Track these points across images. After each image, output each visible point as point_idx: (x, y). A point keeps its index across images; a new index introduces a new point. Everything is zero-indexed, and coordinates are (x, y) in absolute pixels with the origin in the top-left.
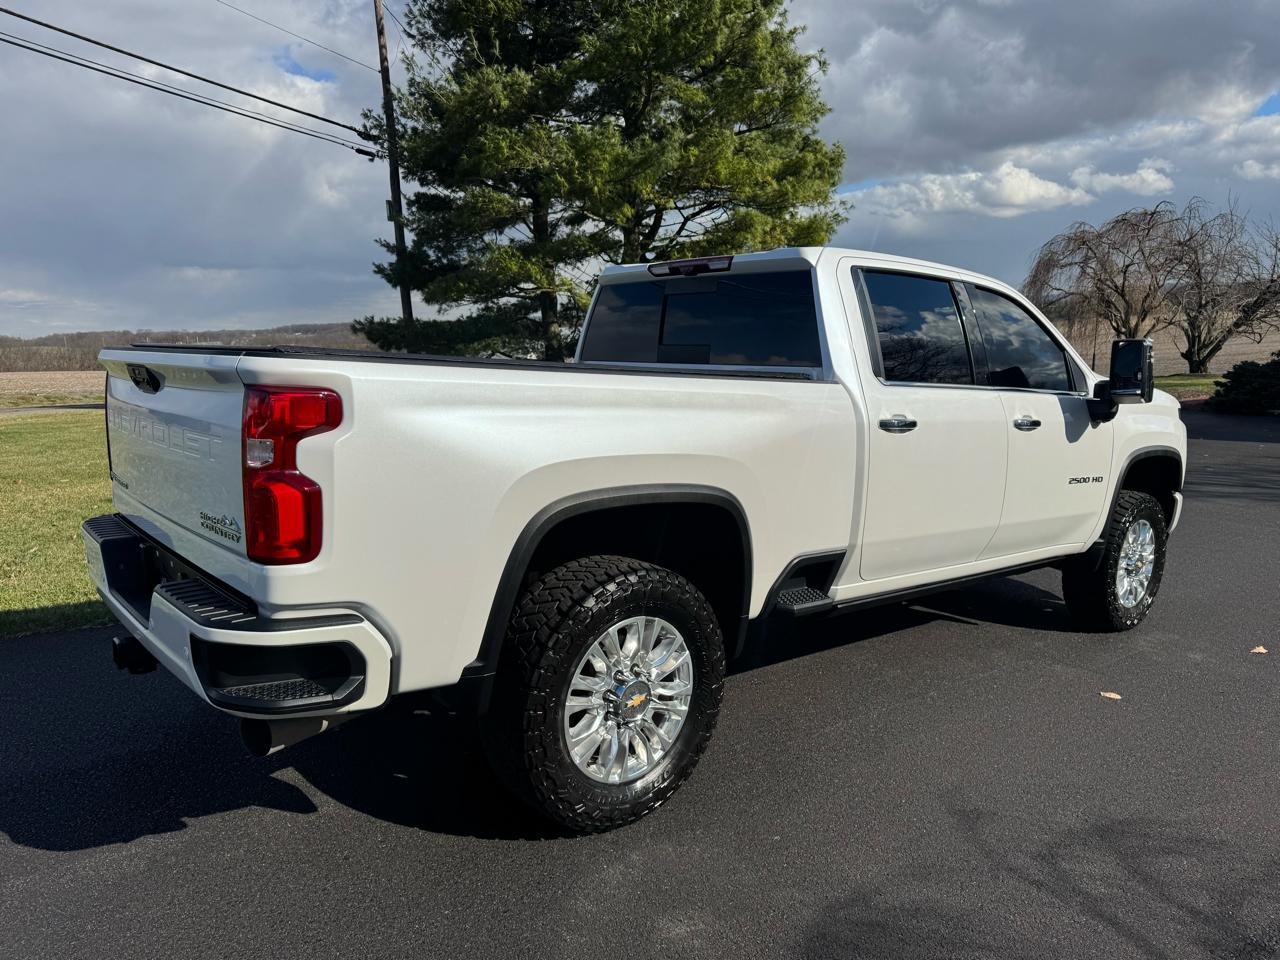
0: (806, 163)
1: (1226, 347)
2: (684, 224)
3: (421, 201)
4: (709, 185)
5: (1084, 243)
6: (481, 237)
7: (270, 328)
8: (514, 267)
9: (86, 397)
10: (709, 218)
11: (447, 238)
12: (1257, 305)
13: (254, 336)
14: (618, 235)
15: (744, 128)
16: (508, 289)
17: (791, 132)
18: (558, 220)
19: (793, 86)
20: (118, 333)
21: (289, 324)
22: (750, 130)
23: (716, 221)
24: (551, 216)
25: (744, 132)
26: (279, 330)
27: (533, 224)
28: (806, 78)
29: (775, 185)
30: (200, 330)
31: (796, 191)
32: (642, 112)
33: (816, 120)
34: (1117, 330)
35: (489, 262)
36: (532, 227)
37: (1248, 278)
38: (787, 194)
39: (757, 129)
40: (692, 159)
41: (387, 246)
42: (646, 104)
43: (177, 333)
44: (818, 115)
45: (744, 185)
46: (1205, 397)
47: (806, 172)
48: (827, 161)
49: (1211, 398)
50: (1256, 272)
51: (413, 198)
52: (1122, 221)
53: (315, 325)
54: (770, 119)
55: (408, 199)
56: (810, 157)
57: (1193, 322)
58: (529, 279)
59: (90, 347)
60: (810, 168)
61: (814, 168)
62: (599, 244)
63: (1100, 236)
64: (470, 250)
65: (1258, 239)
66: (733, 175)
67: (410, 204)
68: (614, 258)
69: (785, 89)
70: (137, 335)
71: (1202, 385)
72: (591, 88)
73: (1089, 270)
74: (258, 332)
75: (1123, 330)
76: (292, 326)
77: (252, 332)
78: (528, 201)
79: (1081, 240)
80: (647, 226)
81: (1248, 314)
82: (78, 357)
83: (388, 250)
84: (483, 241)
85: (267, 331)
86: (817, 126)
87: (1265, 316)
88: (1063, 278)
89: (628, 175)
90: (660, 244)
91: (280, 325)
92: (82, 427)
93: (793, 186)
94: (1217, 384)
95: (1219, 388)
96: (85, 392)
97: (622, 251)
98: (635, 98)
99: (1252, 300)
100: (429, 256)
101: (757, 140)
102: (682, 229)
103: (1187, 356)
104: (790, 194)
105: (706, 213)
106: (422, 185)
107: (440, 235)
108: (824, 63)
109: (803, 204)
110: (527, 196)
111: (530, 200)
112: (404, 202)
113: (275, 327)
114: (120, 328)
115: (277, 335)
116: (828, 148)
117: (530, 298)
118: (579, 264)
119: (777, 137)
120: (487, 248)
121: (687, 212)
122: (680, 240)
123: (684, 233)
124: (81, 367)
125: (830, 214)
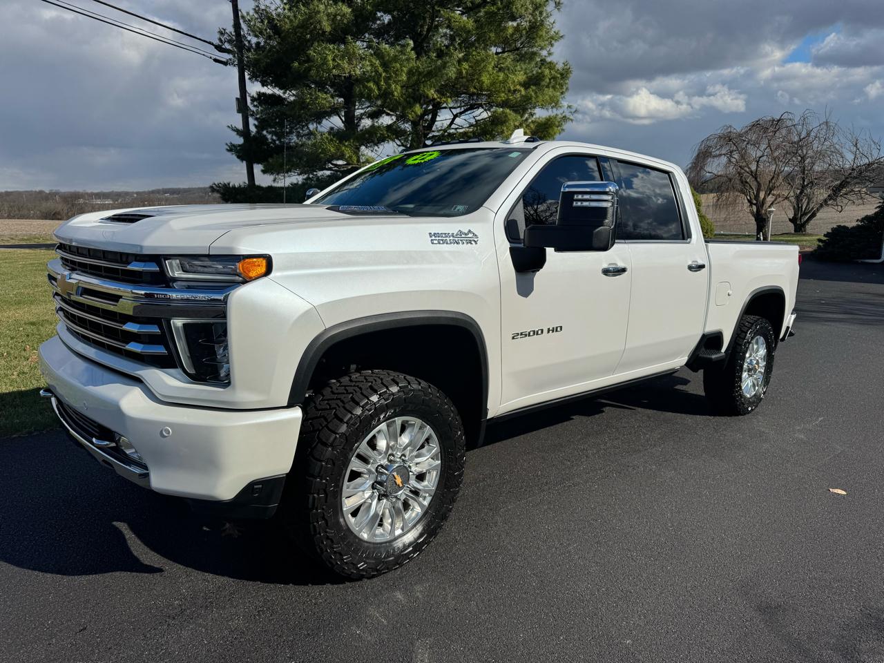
0: (544, 76)
1: (819, 215)
2: (453, 120)
3: (261, 98)
4: (475, 91)
5: (730, 140)
6: (307, 125)
7: (146, 190)
8: (332, 149)
9: (12, 239)
10: (471, 116)
11: (282, 125)
12: (842, 186)
13: (135, 195)
14: (407, 127)
15: (500, 50)
16: (325, 164)
17: (534, 54)
18: (362, 114)
19: (536, 20)
20: (36, 192)
21: (161, 188)
22: (503, 52)
23: (477, 118)
24: (357, 111)
25: (500, 53)
26: (153, 192)
27: (345, 116)
28: (544, 14)
29: (523, 93)
30: (96, 191)
31: (537, 97)
32: (427, 36)
33: (552, 45)
34: (750, 201)
35: (314, 145)
36: (343, 119)
37: (837, 167)
38: (531, 99)
39: (508, 51)
40: (464, 72)
41: (237, 131)
42: (429, 30)
43: (79, 192)
44: (553, 42)
45: (499, 92)
46: (810, 250)
47: (543, 83)
48: (559, 76)
49: (815, 250)
50: (841, 163)
51: (255, 96)
52: (756, 125)
53: (179, 189)
54: (518, 45)
55: (253, 97)
56: (547, 72)
57: (798, 198)
58: (342, 157)
59: (14, 202)
60: (548, 80)
61: (550, 80)
62: (393, 133)
63: (740, 135)
64: (298, 135)
65: (843, 140)
66: (493, 84)
67: (253, 99)
68: (405, 144)
69: (530, 22)
70: (49, 193)
71: (805, 241)
72: (387, 18)
73: (733, 160)
74: (137, 193)
75: (755, 202)
76: (163, 189)
77: (133, 193)
78: (341, 100)
79: (728, 138)
80: (427, 120)
81: (836, 192)
82: (6, 208)
83: (238, 134)
84: (308, 128)
85: (144, 192)
86: (553, 50)
87: (846, 194)
88: (715, 165)
89: (417, 83)
90: (437, 134)
91: (154, 189)
92: (9, 263)
93: (536, 93)
94: (820, 240)
95: (821, 244)
96: (12, 235)
97: (410, 139)
98: (422, 26)
99: (838, 182)
100: (267, 139)
101: (509, 59)
102: (452, 123)
103: (793, 220)
104: (533, 99)
105: (469, 112)
106: (263, 85)
107: (276, 123)
108: (559, 3)
109: (542, 107)
110: (340, 97)
111: (342, 99)
112: (249, 99)
113: (150, 190)
114: (38, 189)
115: (151, 195)
116: (560, 66)
117: (341, 172)
118: (376, 148)
119: (523, 58)
120: (311, 133)
121: (455, 111)
122: (452, 131)
123: (453, 126)
124: (8, 216)
125: (560, 116)
